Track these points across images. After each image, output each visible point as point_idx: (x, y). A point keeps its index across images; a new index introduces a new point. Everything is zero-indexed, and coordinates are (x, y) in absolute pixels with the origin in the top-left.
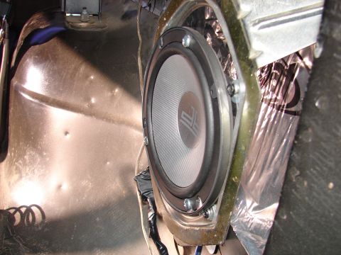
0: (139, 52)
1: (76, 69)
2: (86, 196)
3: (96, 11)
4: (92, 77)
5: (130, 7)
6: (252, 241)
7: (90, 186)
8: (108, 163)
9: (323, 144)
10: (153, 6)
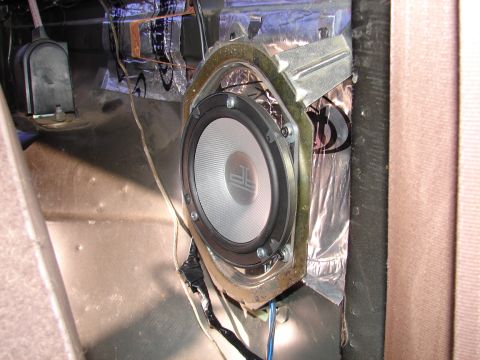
0: (144, 142)
1: (72, 173)
2: (119, 311)
3: (70, 107)
4: (94, 179)
5: (107, 98)
6: (326, 282)
7: (121, 299)
8: (136, 268)
9: (374, 141)
10: (142, 90)
